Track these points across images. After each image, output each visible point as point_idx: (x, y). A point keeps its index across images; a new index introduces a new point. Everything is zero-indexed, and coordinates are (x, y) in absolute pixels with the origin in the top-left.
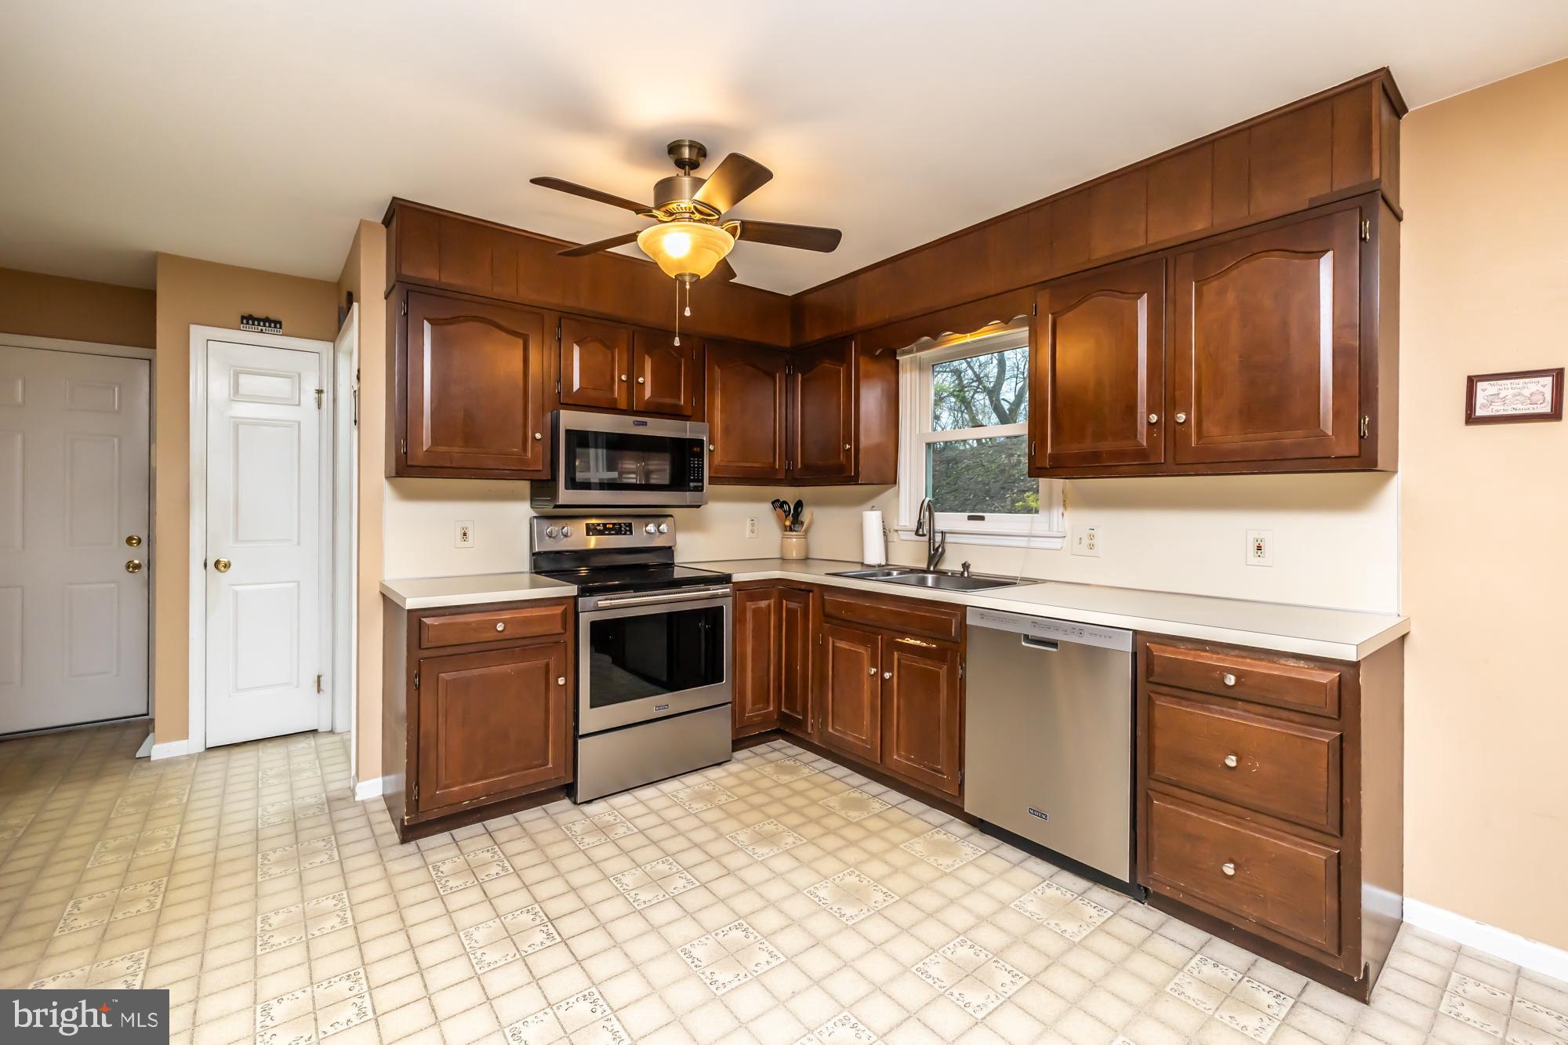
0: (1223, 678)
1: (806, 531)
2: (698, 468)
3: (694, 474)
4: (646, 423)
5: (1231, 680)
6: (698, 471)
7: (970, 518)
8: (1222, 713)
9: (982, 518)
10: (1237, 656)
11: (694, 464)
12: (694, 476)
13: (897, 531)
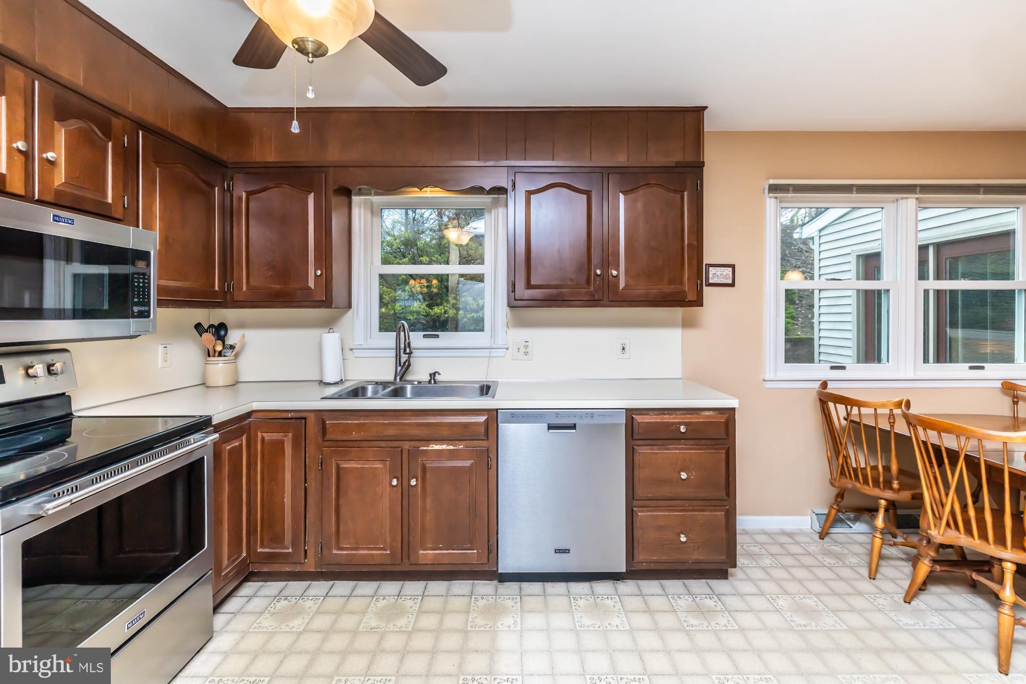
0: (679, 428)
1: (236, 356)
2: (144, 287)
3: (139, 295)
4: (73, 220)
5: (683, 428)
6: (144, 291)
7: (425, 336)
8: (676, 449)
9: (437, 336)
10: (681, 414)
11: (139, 282)
12: (138, 298)
13: (352, 350)
